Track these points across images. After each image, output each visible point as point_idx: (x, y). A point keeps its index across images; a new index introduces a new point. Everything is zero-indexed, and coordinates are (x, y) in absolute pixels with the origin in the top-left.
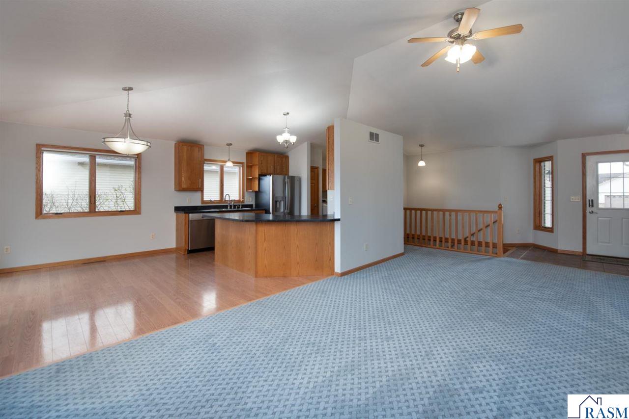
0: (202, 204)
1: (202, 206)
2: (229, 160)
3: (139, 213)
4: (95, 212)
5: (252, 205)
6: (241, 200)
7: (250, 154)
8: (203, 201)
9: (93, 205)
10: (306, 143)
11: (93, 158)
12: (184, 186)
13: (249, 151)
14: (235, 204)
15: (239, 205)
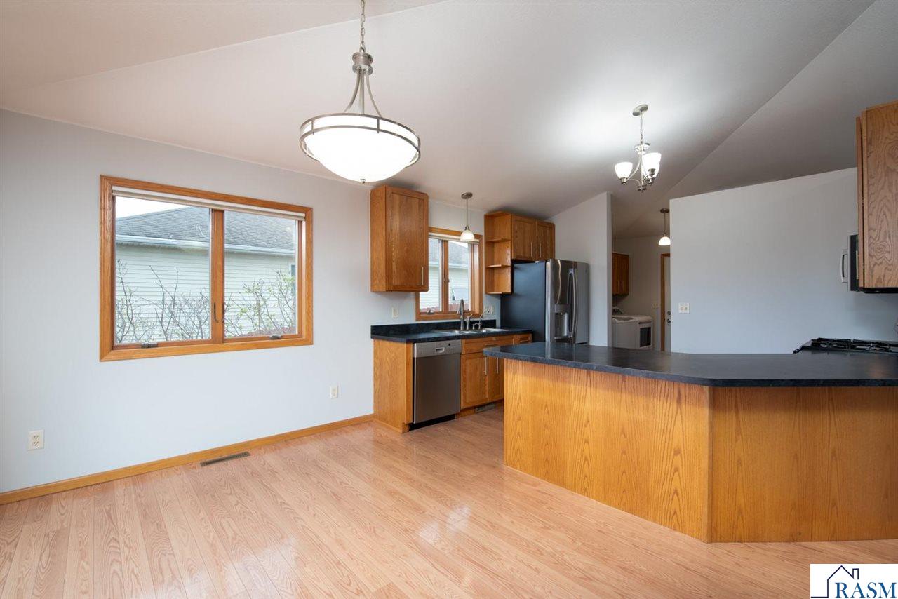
0: (417, 320)
1: (417, 324)
2: (467, 228)
3: (309, 341)
4: (224, 341)
5: (494, 321)
6: (477, 311)
7: (492, 218)
8: (419, 314)
9: (220, 325)
10: (605, 193)
11: (218, 214)
12: (396, 282)
13: (491, 212)
14: (471, 320)
15: (478, 322)
